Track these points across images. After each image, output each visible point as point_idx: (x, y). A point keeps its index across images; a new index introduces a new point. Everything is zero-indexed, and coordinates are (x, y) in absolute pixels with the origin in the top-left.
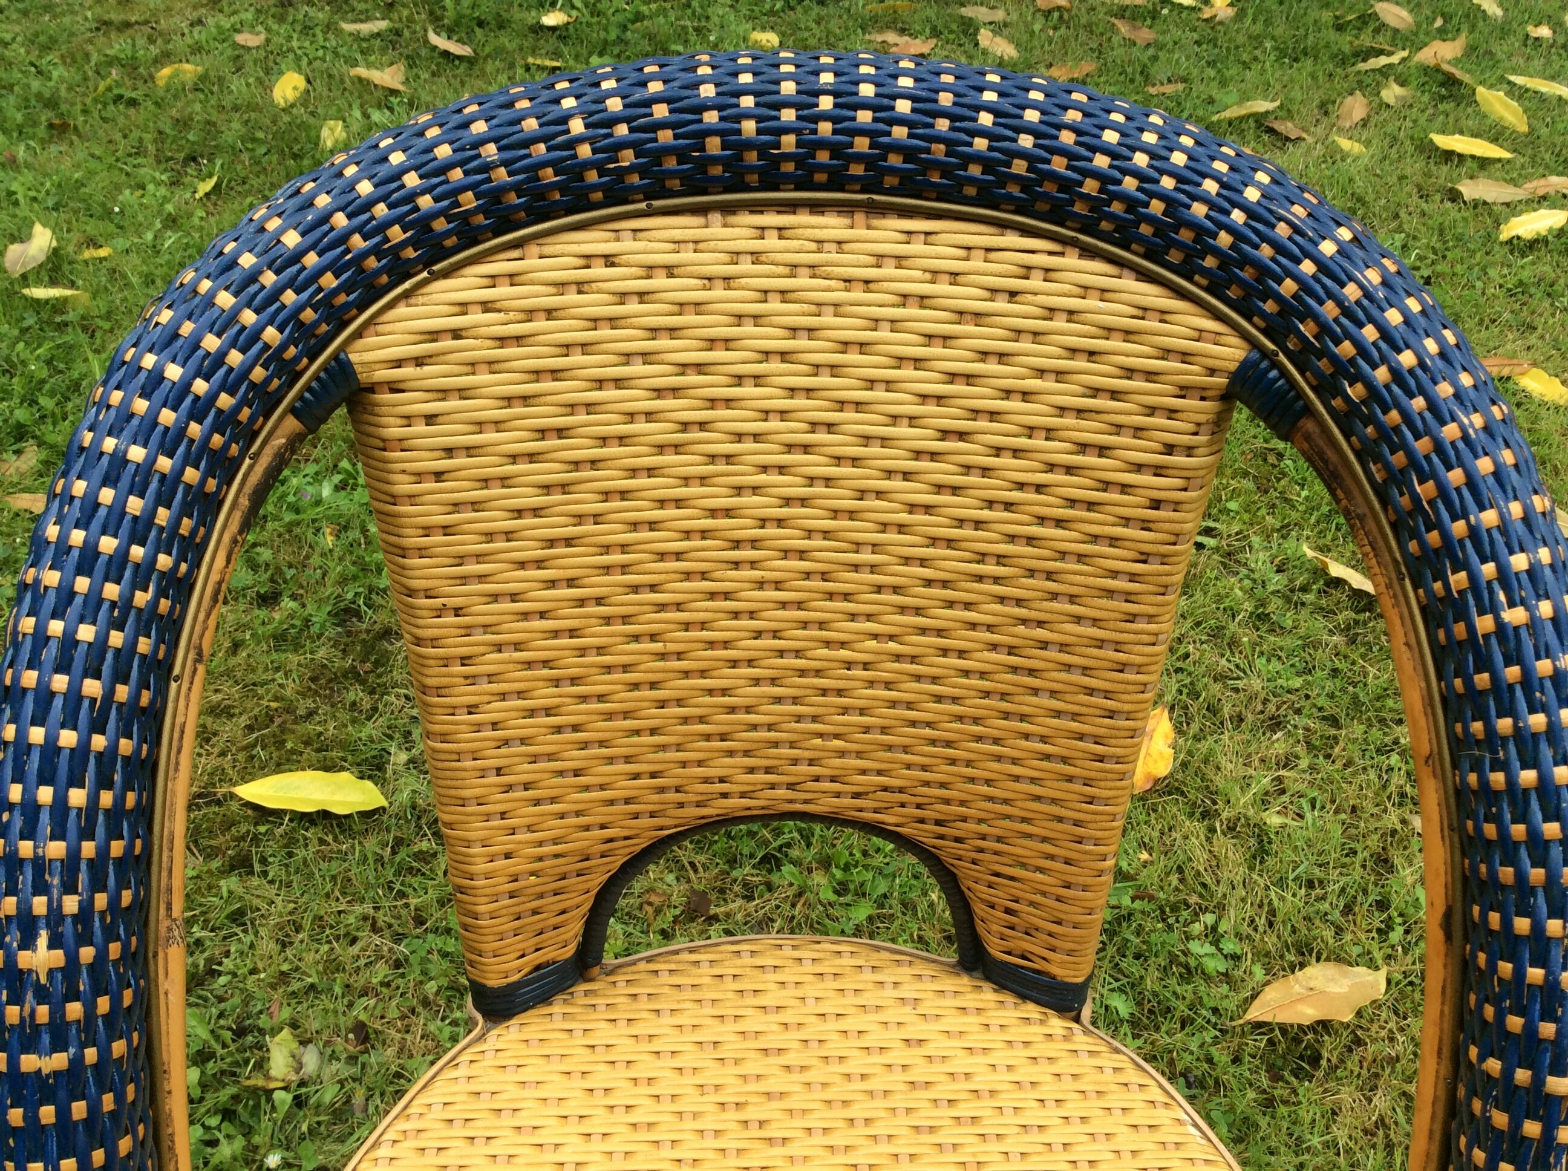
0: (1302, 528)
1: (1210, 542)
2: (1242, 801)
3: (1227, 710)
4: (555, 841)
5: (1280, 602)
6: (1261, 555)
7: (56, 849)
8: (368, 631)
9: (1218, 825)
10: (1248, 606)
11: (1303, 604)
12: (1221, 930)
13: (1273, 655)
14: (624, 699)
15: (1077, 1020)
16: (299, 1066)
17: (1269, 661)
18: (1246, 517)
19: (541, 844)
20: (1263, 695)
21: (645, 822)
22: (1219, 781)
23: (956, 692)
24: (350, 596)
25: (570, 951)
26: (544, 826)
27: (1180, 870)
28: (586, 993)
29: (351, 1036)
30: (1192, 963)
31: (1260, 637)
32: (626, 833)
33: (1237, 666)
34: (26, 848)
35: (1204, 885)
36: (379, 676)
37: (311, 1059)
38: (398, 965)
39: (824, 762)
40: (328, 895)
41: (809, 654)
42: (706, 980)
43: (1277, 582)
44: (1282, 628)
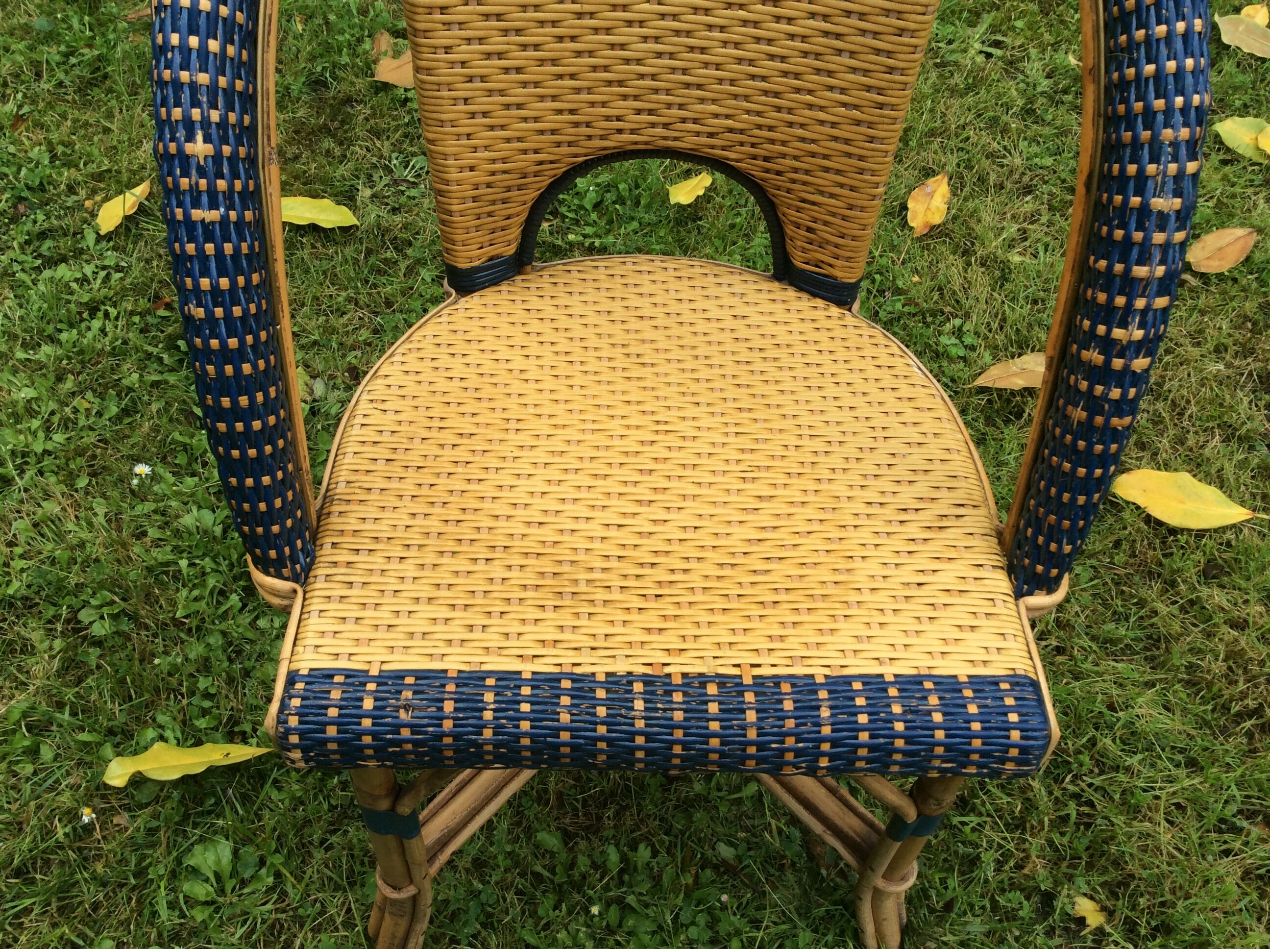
0: (1070, 44)
1: (997, 52)
2: (994, 244)
3: (993, 178)
4: (504, 160)
5: (1044, 100)
6: (1036, 64)
7: (203, 78)
8: (334, 98)
9: (973, 260)
10: (1020, 102)
11: (1062, 103)
12: (965, 329)
13: (1033, 140)
14: (552, 49)
15: (850, 310)
16: (311, 392)
17: (1030, 143)
18: (1029, 33)
19: (494, 161)
20: (1021, 170)
21: (565, 150)
22: (978, 229)
23: (784, 52)
24: (319, 69)
25: (511, 250)
26: (496, 147)
27: (940, 289)
28: (523, 280)
29: (346, 374)
30: (941, 349)
31: (1026, 126)
32: (552, 158)
33: (1005, 148)
34: (185, 76)
35: (957, 302)
36: (346, 132)
37: (319, 387)
38: (375, 331)
39: (689, 107)
40: (321, 284)
41: (683, 18)
42: (603, 277)
43: (1045, 84)
44: (1043, 120)
